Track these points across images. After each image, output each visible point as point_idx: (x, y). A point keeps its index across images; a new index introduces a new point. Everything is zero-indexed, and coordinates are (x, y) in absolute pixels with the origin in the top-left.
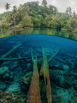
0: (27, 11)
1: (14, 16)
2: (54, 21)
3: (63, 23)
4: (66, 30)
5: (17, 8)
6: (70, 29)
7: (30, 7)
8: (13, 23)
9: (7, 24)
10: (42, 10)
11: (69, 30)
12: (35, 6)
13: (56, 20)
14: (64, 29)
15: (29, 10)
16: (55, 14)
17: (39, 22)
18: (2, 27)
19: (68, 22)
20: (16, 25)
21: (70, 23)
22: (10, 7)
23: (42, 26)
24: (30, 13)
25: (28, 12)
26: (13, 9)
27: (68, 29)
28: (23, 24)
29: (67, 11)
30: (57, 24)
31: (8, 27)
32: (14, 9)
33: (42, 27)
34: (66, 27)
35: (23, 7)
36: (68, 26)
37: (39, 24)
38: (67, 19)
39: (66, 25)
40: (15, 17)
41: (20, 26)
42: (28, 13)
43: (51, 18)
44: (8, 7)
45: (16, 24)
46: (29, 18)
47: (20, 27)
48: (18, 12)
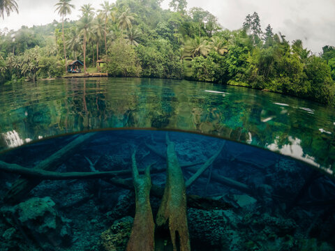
0: (124, 25)
1: (83, 37)
2: (205, 57)
3: (235, 62)
4: (244, 84)
5: (92, 14)
6: (255, 83)
7: (133, 11)
8: (78, 58)
9: (59, 62)
10: (171, 22)
11: (253, 84)
12: (148, 11)
13: (213, 56)
14: (237, 84)
15: (131, 20)
16: (210, 36)
17: (160, 61)
18: (43, 68)
19: (250, 60)
20: (87, 66)
21: (257, 61)
22: (73, 6)
23: (167, 73)
24: (133, 31)
25: (128, 29)
26: (81, 14)
27: (250, 82)
28: (109, 65)
29: (246, 26)
30: (217, 66)
31: (62, 71)
32: (86, 15)
33: (169, 76)
34: (244, 75)
35: (114, 12)
36: (251, 71)
37: (161, 68)
38: (246, 52)
39: (244, 69)
40: (86, 39)
41: (99, 70)
42: (126, 31)
43: (197, 49)
44: (66, 8)
45: (89, 64)
46: (130, 48)
47: (100, 74)
48: (97, 27)
